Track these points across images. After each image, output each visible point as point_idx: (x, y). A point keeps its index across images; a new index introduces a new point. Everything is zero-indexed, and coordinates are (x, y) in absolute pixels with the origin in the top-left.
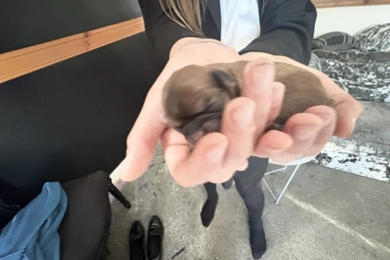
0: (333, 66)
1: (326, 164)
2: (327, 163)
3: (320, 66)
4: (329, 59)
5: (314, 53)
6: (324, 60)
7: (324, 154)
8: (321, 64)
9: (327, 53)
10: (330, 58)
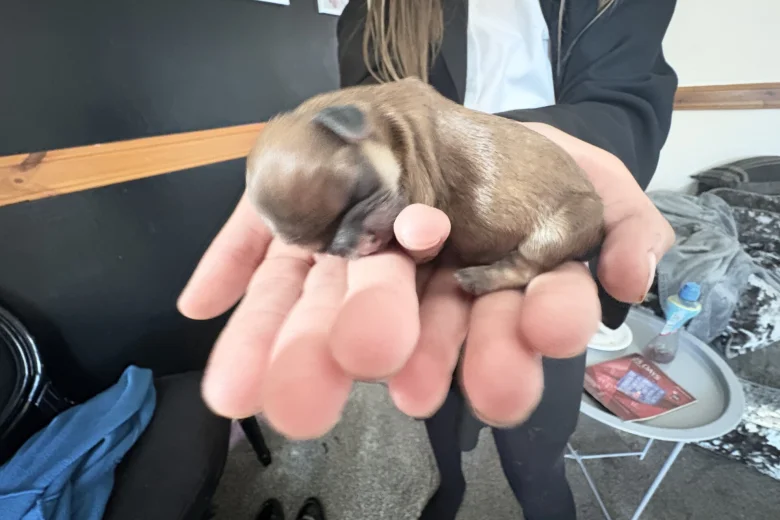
0: (768, 226)
1: (765, 467)
2: (768, 465)
3: (734, 224)
4: (758, 210)
5: (718, 194)
6: (743, 212)
7: (755, 435)
8: (736, 219)
9: (749, 196)
10: (759, 208)
